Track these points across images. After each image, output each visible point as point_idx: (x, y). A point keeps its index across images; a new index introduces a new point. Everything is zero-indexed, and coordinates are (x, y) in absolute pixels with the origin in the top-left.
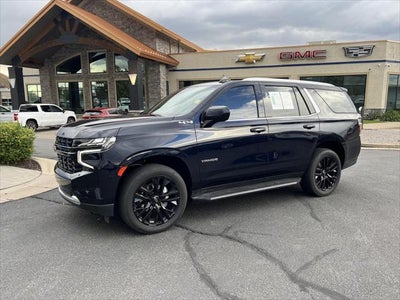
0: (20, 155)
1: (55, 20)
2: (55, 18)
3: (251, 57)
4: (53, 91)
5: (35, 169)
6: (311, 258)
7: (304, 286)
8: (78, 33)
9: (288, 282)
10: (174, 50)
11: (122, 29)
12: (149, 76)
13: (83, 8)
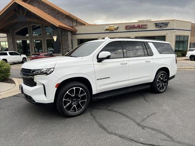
0: (4, 77)
1: (15, 10)
2: (15, 8)
3: (112, 28)
4: (14, 45)
5: (12, 83)
6: (145, 117)
7: (143, 127)
8: (26, 16)
9: (137, 126)
10: (74, 24)
11: (49, 14)
12: (63, 37)
13: (29, 3)
